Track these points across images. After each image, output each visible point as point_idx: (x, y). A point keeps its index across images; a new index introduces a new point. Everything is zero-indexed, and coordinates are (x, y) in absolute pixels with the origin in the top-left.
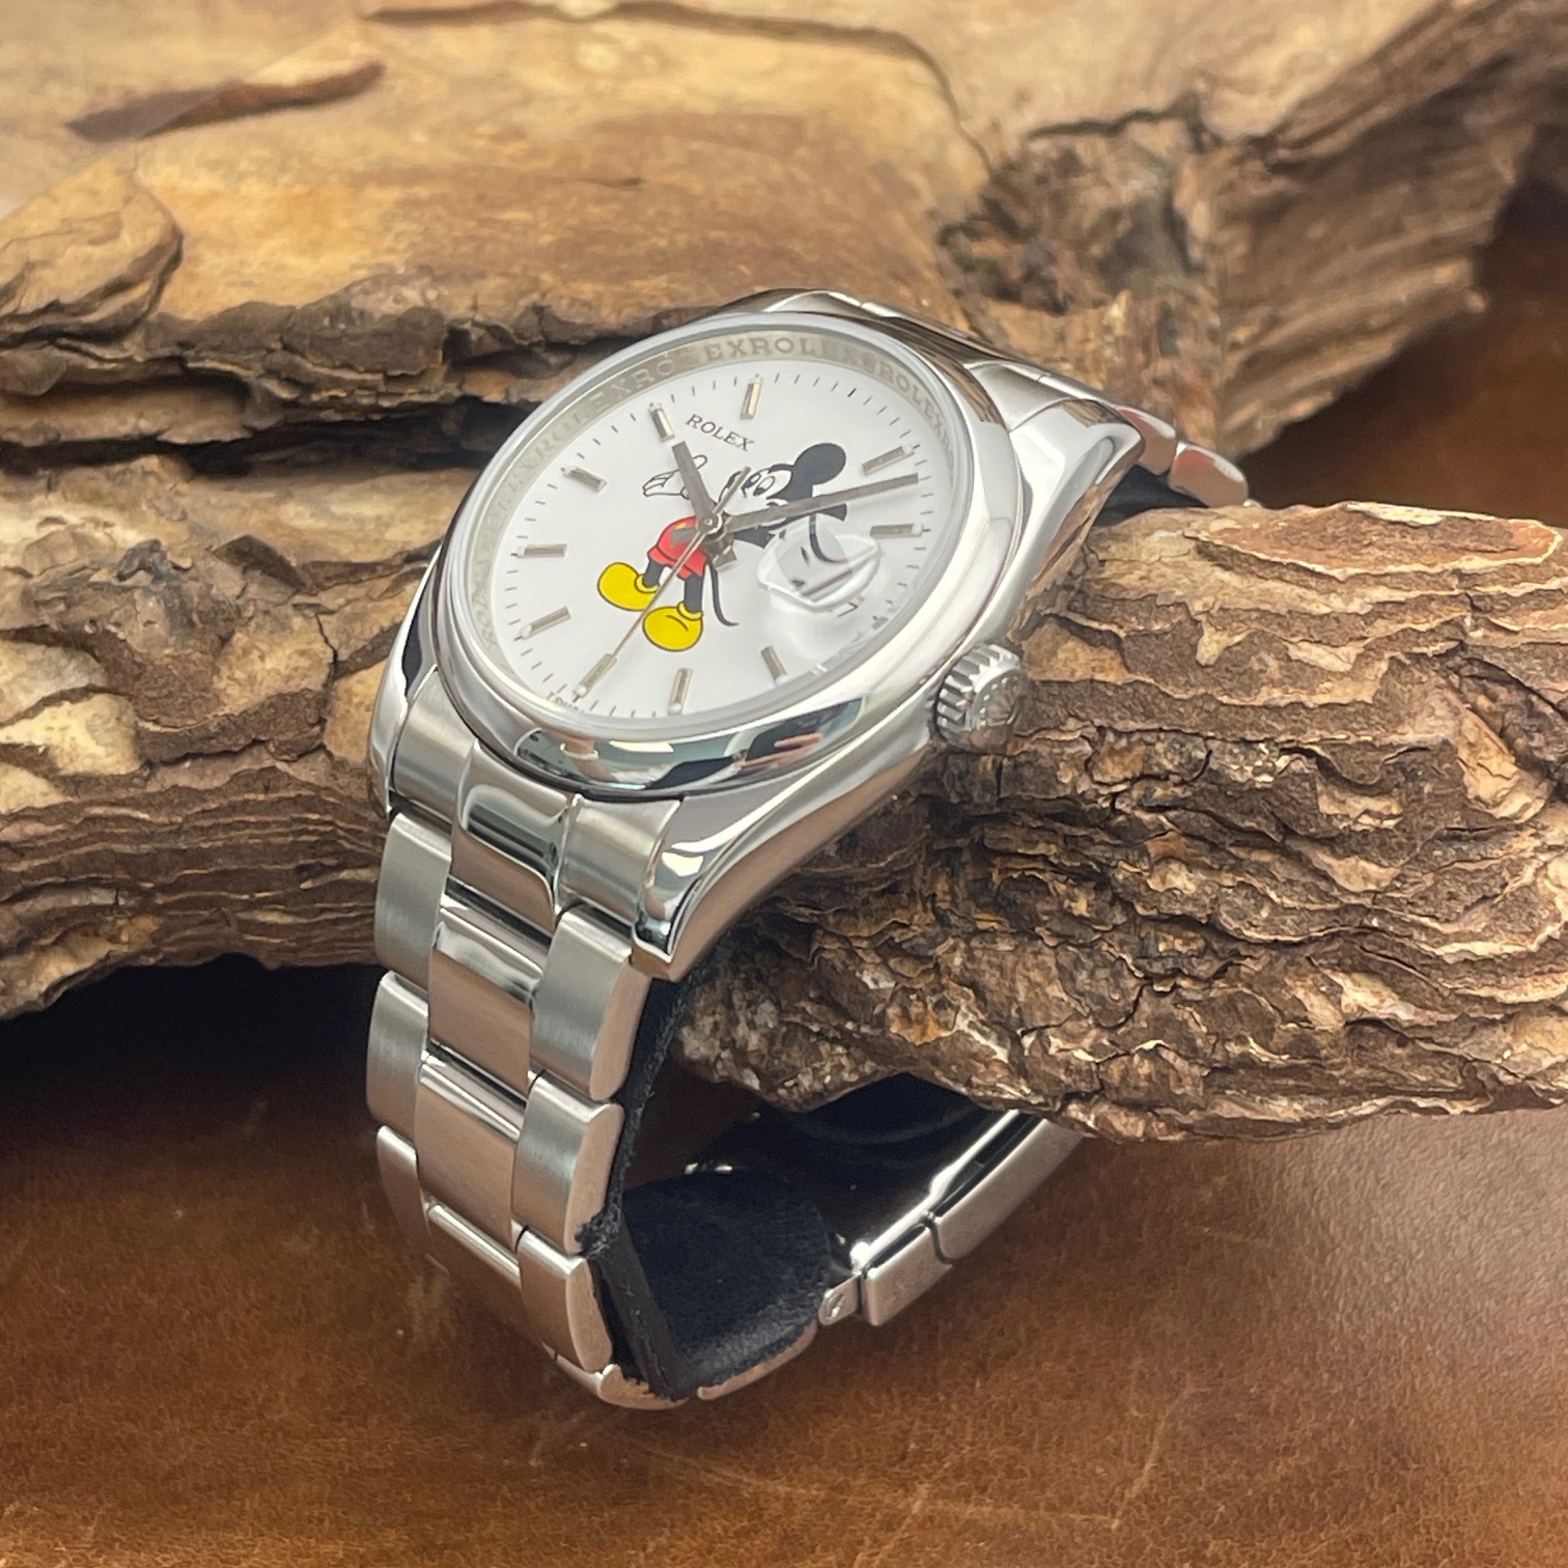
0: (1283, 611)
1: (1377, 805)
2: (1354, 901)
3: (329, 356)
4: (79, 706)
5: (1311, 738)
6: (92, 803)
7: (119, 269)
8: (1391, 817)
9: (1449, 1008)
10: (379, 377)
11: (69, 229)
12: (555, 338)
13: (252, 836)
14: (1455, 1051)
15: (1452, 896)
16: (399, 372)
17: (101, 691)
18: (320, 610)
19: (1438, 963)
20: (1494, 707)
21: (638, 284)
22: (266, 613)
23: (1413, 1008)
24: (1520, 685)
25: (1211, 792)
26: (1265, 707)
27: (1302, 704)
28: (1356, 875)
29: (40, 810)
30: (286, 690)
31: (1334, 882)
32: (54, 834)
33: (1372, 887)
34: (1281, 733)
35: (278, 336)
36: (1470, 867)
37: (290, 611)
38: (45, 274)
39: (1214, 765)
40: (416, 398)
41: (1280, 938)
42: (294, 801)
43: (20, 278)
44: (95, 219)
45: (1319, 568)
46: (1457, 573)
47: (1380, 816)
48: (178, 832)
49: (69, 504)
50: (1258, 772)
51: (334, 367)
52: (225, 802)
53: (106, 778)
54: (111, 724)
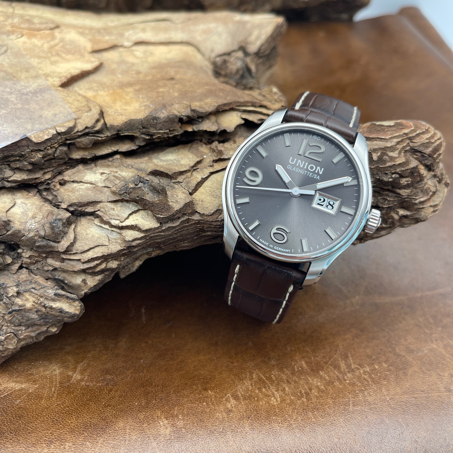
0: (383, 147)
1: (407, 179)
2: (404, 197)
3: (156, 128)
4: (137, 214)
5: (398, 170)
6: (151, 234)
7: (97, 116)
8: (410, 181)
9: (416, 211)
10: (168, 131)
11: (79, 110)
12: (200, 116)
13: (185, 232)
14: (415, 217)
15: (418, 192)
16: (172, 129)
17: (141, 210)
18: (179, 182)
19: (416, 204)
20: (417, 157)
21: (206, 101)
22: (168, 185)
23: (410, 212)
24: (420, 152)
25: (380, 184)
26: (388, 166)
27: (395, 165)
28: (404, 192)
29: (140, 238)
30: (186, 202)
31: (400, 194)
32: (143, 242)
33: (407, 194)
34: (393, 170)
35: (141, 126)
36: (420, 186)
37: (173, 184)
38: (80, 120)
39: (381, 179)
40: (177, 134)
41: (389, 206)
42: (194, 224)
43: (75, 123)
44: (84, 106)
45: (383, 137)
46: (405, 134)
47: (407, 181)
48: (170, 235)
49: (102, 169)
50: (389, 178)
51: (157, 130)
52: (180, 227)
53: (153, 229)
54: (147, 216)
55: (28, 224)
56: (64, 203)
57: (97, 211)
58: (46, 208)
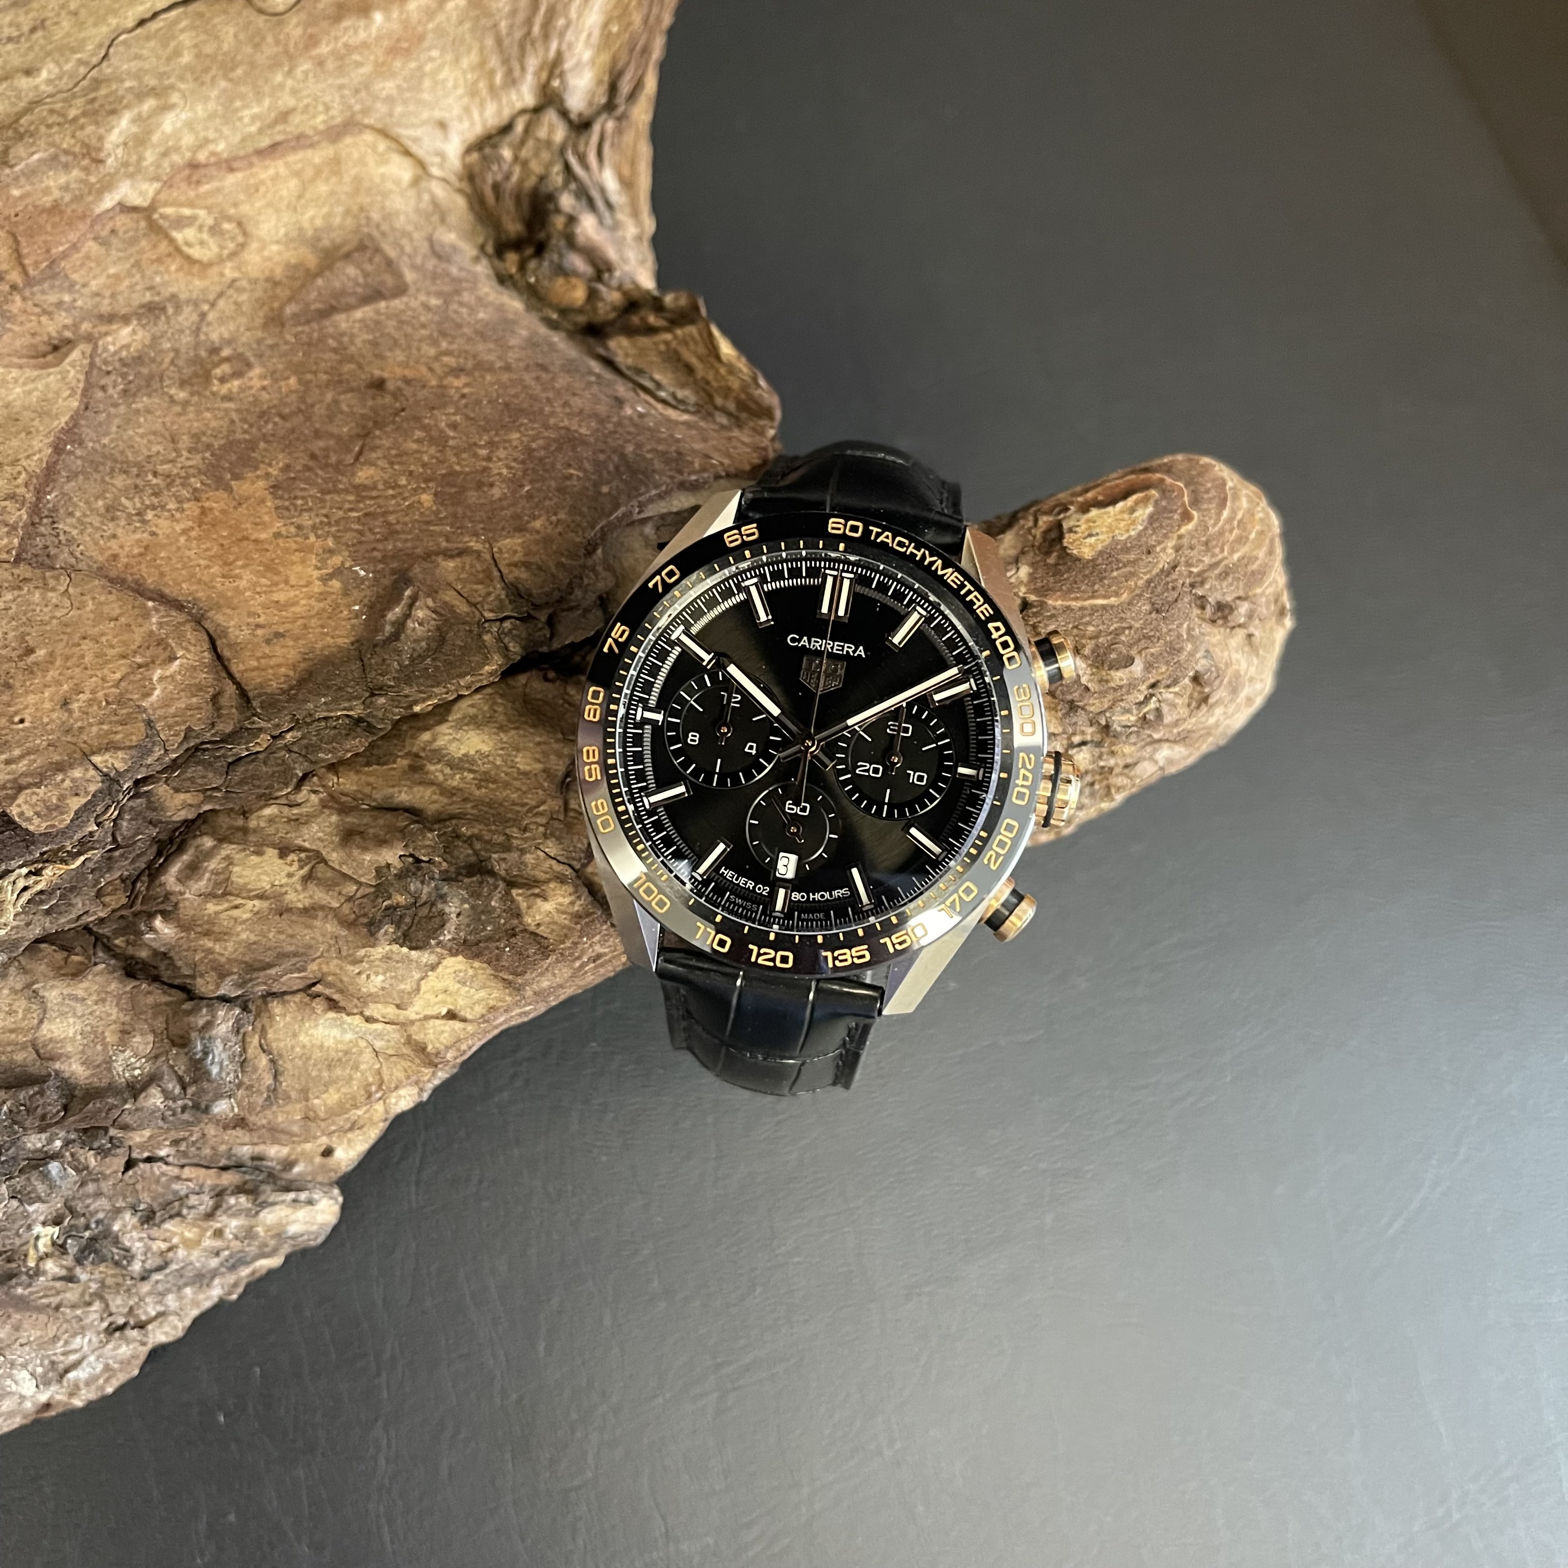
17: (446, 957)
35: (364, 688)
54: (471, 972)
55: (118, 1067)
56: (202, 976)
57: (314, 984)
58: (150, 1000)
